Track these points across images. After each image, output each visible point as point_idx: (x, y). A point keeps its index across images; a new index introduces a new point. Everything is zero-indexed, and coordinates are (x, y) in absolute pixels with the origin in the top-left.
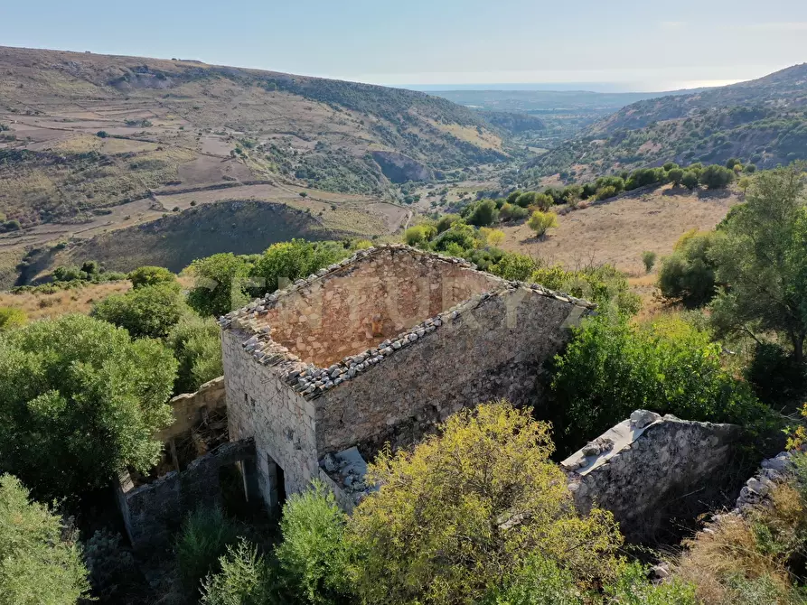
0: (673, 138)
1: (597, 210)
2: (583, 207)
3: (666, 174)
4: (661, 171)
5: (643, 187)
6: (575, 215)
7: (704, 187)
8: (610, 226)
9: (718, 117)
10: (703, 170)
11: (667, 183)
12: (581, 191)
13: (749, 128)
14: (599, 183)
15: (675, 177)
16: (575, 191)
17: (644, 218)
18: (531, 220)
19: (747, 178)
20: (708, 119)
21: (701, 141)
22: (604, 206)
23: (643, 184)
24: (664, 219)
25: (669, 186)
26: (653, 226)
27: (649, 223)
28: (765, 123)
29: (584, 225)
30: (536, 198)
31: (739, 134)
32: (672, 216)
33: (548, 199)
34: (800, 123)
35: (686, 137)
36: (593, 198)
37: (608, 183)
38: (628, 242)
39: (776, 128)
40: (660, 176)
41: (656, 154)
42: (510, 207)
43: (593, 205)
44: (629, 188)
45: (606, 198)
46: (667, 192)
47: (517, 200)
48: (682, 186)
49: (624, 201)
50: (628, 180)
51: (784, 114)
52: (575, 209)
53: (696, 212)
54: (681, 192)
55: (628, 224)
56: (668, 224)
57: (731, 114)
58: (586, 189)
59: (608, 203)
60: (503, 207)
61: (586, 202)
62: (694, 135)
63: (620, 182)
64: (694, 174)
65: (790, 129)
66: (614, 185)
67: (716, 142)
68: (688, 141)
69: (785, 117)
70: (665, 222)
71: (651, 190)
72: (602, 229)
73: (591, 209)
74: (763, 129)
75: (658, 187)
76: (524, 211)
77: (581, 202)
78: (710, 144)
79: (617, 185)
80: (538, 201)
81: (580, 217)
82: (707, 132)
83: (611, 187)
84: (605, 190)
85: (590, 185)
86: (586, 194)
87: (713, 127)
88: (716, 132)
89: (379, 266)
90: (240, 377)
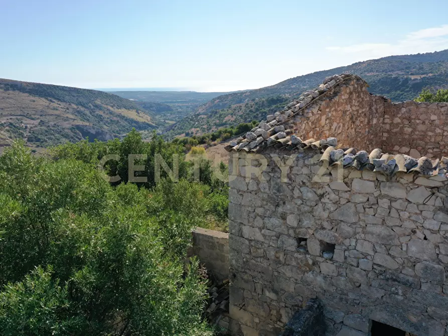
0: (241, 113)
1: (222, 146)
2: (215, 145)
4: (251, 125)
6: (212, 148)
9: (261, 103)
12: (211, 137)
13: (277, 107)
14: (220, 132)
16: (208, 137)
18: (191, 152)
20: (257, 104)
21: (255, 114)
23: (244, 131)
28: (283, 104)
30: (189, 141)
31: (272, 110)
33: (195, 142)
35: (247, 112)
36: (218, 140)
37: (226, 132)
41: (234, 121)
43: (220, 143)
44: (237, 134)
45: (226, 139)
47: (178, 142)
50: (234, 131)
52: (211, 146)
57: (267, 100)
58: (213, 135)
61: (215, 142)
62: (251, 111)
63: (231, 131)
66: (229, 132)
68: (248, 114)
73: (219, 146)
77: (212, 143)
78: (260, 115)
79: (231, 133)
80: (190, 142)
81: (214, 150)
82: (257, 110)
83: (228, 134)
84: (225, 135)
85: (215, 134)
86: (214, 138)
87: (259, 107)
88: (261, 109)
89: (351, 93)
90: (283, 217)
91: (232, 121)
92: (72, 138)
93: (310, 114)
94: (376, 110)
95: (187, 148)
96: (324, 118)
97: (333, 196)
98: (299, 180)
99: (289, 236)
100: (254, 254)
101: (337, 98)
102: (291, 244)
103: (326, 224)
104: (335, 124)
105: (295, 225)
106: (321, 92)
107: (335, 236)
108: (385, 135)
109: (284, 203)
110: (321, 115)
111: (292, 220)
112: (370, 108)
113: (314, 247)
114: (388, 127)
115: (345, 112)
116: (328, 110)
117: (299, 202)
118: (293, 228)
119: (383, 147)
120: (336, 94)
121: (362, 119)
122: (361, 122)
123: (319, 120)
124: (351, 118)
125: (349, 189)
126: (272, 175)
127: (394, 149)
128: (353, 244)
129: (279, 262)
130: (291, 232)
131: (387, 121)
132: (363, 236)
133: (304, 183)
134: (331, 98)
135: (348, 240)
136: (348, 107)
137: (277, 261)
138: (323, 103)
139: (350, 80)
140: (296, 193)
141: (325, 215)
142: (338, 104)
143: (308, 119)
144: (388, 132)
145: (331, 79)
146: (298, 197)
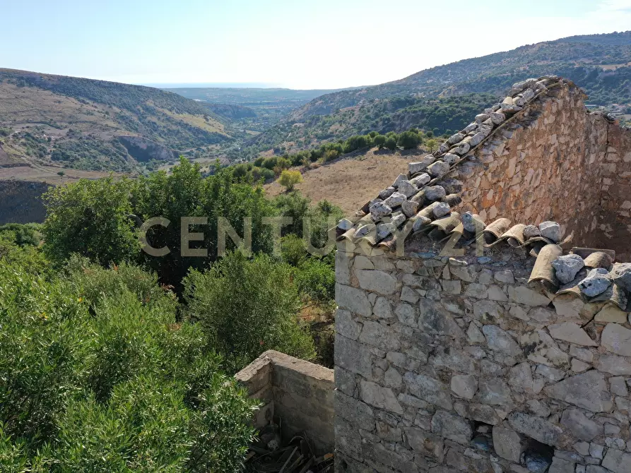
0: (353, 120)
1: (327, 169)
2: (316, 167)
3: (372, 140)
4: (368, 138)
5: (358, 150)
6: (311, 172)
7: (402, 148)
8: (342, 181)
9: (382, 105)
10: (399, 136)
11: (374, 146)
12: (310, 155)
13: (406, 111)
14: (323, 149)
15: (380, 142)
16: (306, 156)
17: (366, 173)
18: (281, 178)
19: (430, 141)
20: (376, 106)
21: (374, 122)
22: (332, 165)
23: (357, 148)
24: (381, 173)
25: (376, 149)
26: (375, 178)
27: (370, 176)
28: (415, 108)
29: (321, 180)
30: (278, 161)
31: (398, 116)
32: (386, 170)
33: (288, 162)
34: (438, 107)
35: (362, 119)
36: (321, 160)
37: (331, 148)
38: (361, 190)
39: (423, 111)
40: (369, 142)
41: (343, 132)
42: (259, 170)
43: (323, 165)
44: (347, 151)
45: (331, 159)
46: (376, 153)
47: (263, 164)
48: (385, 148)
49: (346, 161)
50: (344, 147)
51: (427, 102)
52: (310, 169)
53: (402, 167)
54: (386, 152)
55: (355, 178)
56: (386, 176)
57: (391, 102)
58: (313, 153)
59: (333, 163)
60: (253, 170)
61: (317, 163)
62: (367, 117)
63: (340, 147)
64: (393, 139)
65: (432, 112)
66: (336, 149)
67: (384, 122)
68: (364, 122)
69: (428, 103)
70: (383, 175)
71: (364, 152)
72: (337, 183)
73: (322, 168)
74: (414, 112)
75: (368, 149)
76: (271, 172)
77: (312, 164)
78: (381, 123)
79: (339, 149)
80: (280, 163)
81: (316, 175)
82: (377, 115)
83: (334, 151)
84: (329, 153)
85: (316, 151)
86: (314, 157)
87: (380, 112)
88: (383, 115)
89: (559, 113)
90: (444, 376)
91: (340, 132)
92: (115, 155)
93: (491, 158)
94: (596, 138)
95: (276, 172)
96: (513, 161)
97: (555, 352)
98: (480, 310)
99: (455, 414)
100: (382, 435)
101: (535, 125)
102: (459, 431)
103: (535, 405)
104: (531, 171)
105: (469, 394)
106: (509, 114)
107: (556, 432)
108: (607, 181)
109: (447, 351)
110: (508, 157)
111: (461, 386)
112: (587, 138)
113: (508, 445)
114: (612, 167)
115: (546, 148)
116: (520, 147)
117: (479, 354)
118: (463, 400)
119: (603, 202)
120: (534, 115)
121: (574, 158)
122: (572, 163)
123: (504, 167)
124: (557, 158)
125: (594, 343)
126: (423, 293)
127: (622, 206)
128: (597, 453)
129: (433, 459)
130: (459, 407)
131: (611, 157)
132: (621, 442)
133: (490, 318)
134: (526, 125)
135: (585, 445)
136: (553, 139)
137: (429, 456)
138: (514, 135)
139: (559, 88)
140: (473, 335)
141: (537, 386)
142: (538, 134)
143: (487, 166)
144: (613, 176)
145: (525, 88)
146: (477, 344)
